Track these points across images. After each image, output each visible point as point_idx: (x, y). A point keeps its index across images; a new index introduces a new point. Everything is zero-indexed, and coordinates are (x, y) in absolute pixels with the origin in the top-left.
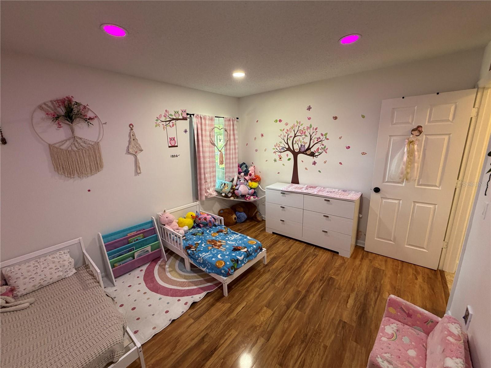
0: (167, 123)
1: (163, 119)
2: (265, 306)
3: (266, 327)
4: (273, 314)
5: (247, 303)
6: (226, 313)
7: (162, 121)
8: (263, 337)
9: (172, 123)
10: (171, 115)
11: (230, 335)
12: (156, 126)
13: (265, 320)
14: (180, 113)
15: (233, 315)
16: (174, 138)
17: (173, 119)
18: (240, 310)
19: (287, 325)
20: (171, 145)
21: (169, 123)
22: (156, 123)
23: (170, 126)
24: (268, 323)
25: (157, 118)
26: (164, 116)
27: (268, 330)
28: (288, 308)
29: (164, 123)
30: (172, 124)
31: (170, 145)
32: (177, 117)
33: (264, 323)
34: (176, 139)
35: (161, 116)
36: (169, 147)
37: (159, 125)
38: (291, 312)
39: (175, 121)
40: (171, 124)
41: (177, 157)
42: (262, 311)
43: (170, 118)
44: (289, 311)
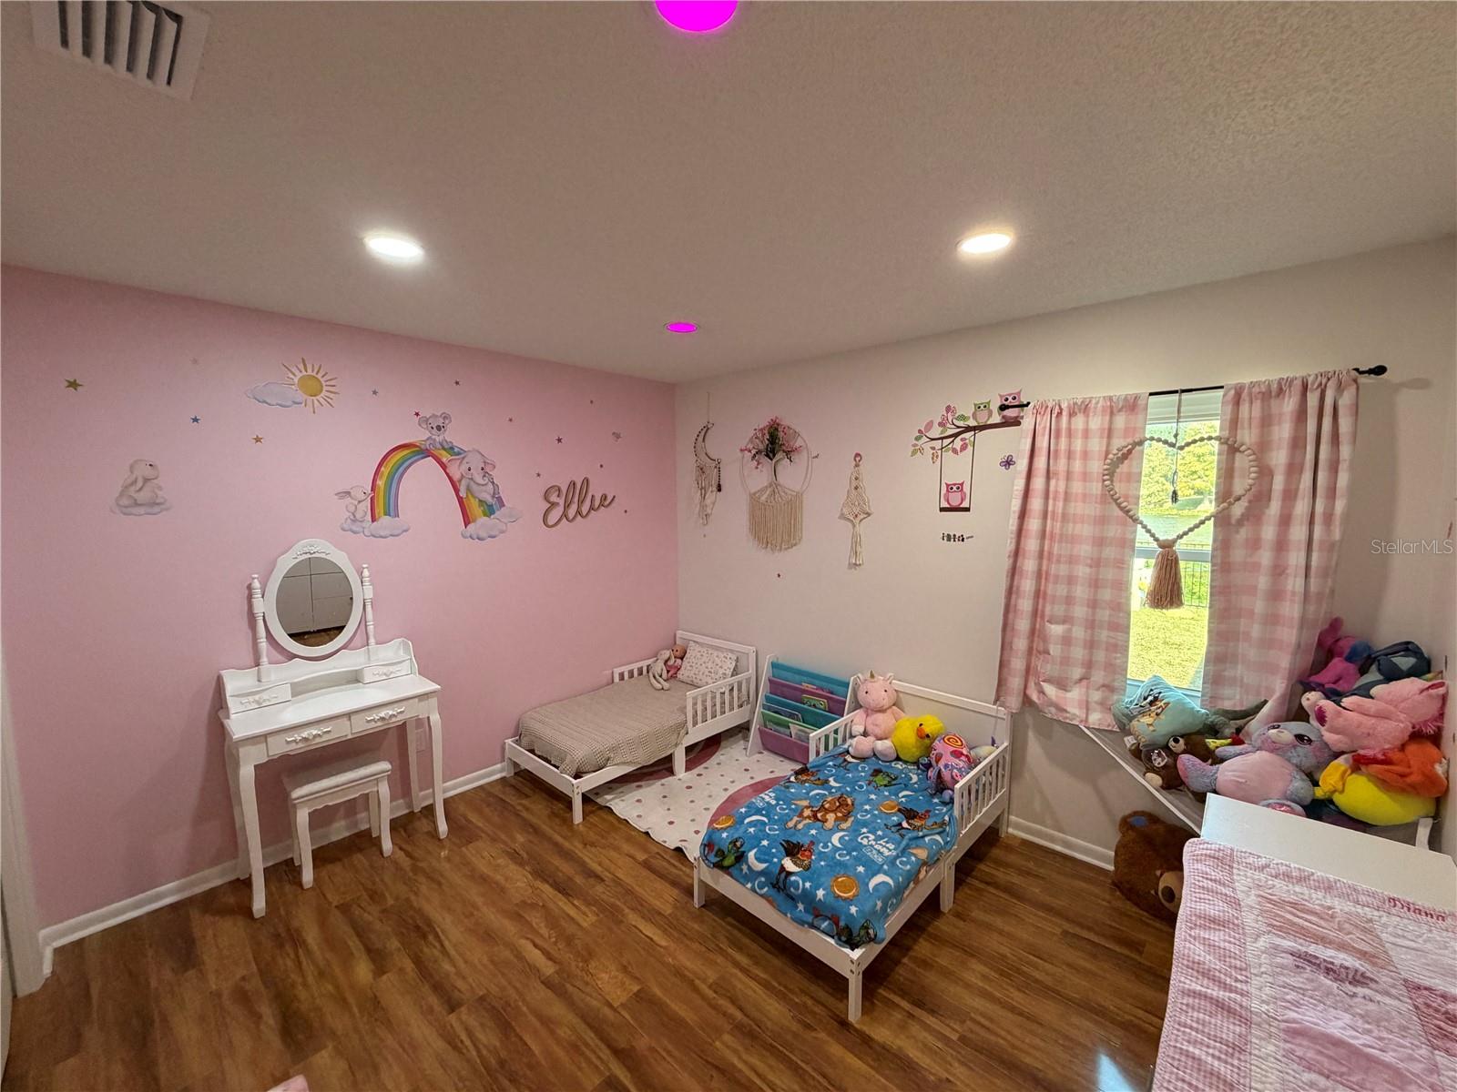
0: (946, 442)
1: (936, 432)
2: (643, 988)
3: (578, 983)
4: (610, 1006)
5: (665, 948)
6: (642, 905)
7: (933, 439)
8: (557, 972)
9: (962, 440)
10: (963, 418)
11: (584, 914)
12: (914, 453)
13: (599, 983)
14: (995, 407)
15: (633, 918)
16: (962, 484)
17: (968, 429)
18: (644, 932)
19: (563, 1035)
20: (948, 506)
21: (953, 441)
22: (916, 445)
23: (955, 451)
24: (588, 990)
25: (920, 431)
26: (940, 424)
27: (568, 986)
28: (618, 1053)
29: (938, 444)
30: (962, 443)
31: (945, 505)
32: (982, 421)
33: (588, 979)
34: (966, 489)
35: (929, 425)
36: (942, 510)
37: (921, 450)
38: (599, 1058)
39: (973, 433)
40: (958, 443)
41: (963, 540)
42: (625, 979)
43: (958, 427)
44: (605, 1053)
